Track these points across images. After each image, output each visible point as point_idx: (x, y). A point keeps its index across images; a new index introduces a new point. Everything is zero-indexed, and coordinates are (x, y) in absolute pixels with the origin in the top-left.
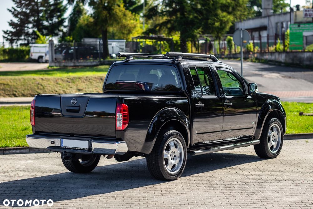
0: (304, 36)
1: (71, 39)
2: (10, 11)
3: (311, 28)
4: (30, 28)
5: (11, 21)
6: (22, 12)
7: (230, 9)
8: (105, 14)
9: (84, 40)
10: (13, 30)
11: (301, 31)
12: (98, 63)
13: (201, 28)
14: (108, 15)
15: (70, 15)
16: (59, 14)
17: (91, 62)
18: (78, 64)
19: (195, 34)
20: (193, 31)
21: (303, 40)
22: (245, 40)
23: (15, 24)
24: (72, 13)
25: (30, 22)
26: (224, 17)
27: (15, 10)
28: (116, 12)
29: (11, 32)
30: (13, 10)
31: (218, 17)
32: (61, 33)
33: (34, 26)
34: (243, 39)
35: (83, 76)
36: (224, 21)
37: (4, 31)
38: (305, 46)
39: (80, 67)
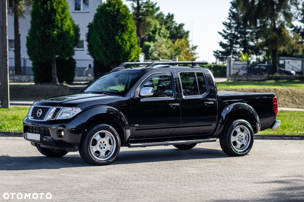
2: (221, 33)
5: (221, 42)
6: (231, 34)
8: (275, 35)
10: (223, 50)
12: (266, 78)
14: (277, 36)
17: (261, 77)
18: (250, 79)
23: (224, 45)
25: (237, 43)
27: (225, 32)
29: (220, 52)
30: (223, 33)
35: (239, 88)
37: (214, 51)
39: (250, 81)
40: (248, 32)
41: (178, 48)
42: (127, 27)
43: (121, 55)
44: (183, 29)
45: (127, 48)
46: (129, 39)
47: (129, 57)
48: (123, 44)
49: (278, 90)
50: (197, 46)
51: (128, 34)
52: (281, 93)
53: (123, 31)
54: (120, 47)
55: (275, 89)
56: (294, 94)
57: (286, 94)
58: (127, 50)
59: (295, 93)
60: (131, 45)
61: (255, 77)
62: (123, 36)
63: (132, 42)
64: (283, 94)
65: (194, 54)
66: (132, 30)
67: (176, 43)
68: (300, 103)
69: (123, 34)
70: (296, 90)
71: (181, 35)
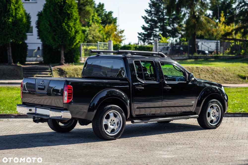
1: (185, 40)
2: (144, 18)
4: (157, 31)
5: (143, 25)
6: (152, 19)
8: (194, 21)
10: (146, 33)
12: (187, 58)
14: (196, 22)
16: (178, 21)
17: (183, 57)
18: (173, 58)
23: (147, 28)
25: (157, 27)
27: (147, 18)
29: (144, 34)
32: (180, 35)
33: (160, 30)
37: (139, 33)
40: (166, 18)
41: (109, 32)
42: (72, 16)
43: (67, 39)
44: (111, 16)
45: (72, 34)
46: (74, 26)
47: (74, 41)
48: (69, 30)
49: (200, 68)
50: (124, 30)
51: (73, 21)
52: (202, 71)
53: (69, 19)
54: (67, 33)
55: (197, 67)
56: (213, 72)
57: (207, 71)
58: (72, 35)
59: (214, 71)
60: (75, 31)
61: (178, 57)
62: (69, 23)
63: (77, 29)
64: (204, 71)
65: (121, 37)
66: (76, 17)
67: (106, 28)
68: (219, 79)
69: (69, 21)
70: (214, 68)
71: (110, 21)
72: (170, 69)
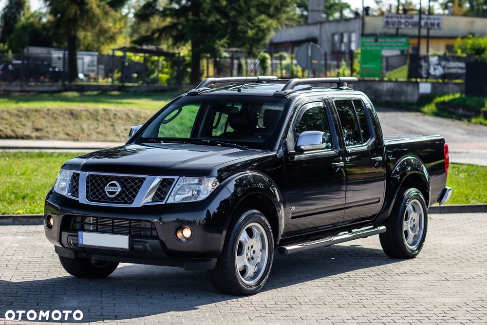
0: (383, 57)
1: (6, 47)
3: (394, 44)
7: (272, 10)
8: (74, 10)
9: (28, 50)
11: (379, 48)
12: (61, 88)
13: (227, 37)
14: (79, 12)
15: (4, 9)
17: (49, 86)
18: (28, 89)
19: (216, 46)
20: (214, 42)
21: (382, 62)
22: (314, 60)
24: (7, 7)
26: (262, 21)
28: (91, 8)
31: (253, 21)
34: (312, 58)
35: (43, 108)
36: (262, 28)
38: (384, 71)
39: (31, 94)
52: (117, 117)
55: (105, 110)
56: (139, 119)
57: (126, 118)
59: (141, 117)
61: (36, 86)
64: (121, 118)
70: (140, 112)
72: (50, 112)
